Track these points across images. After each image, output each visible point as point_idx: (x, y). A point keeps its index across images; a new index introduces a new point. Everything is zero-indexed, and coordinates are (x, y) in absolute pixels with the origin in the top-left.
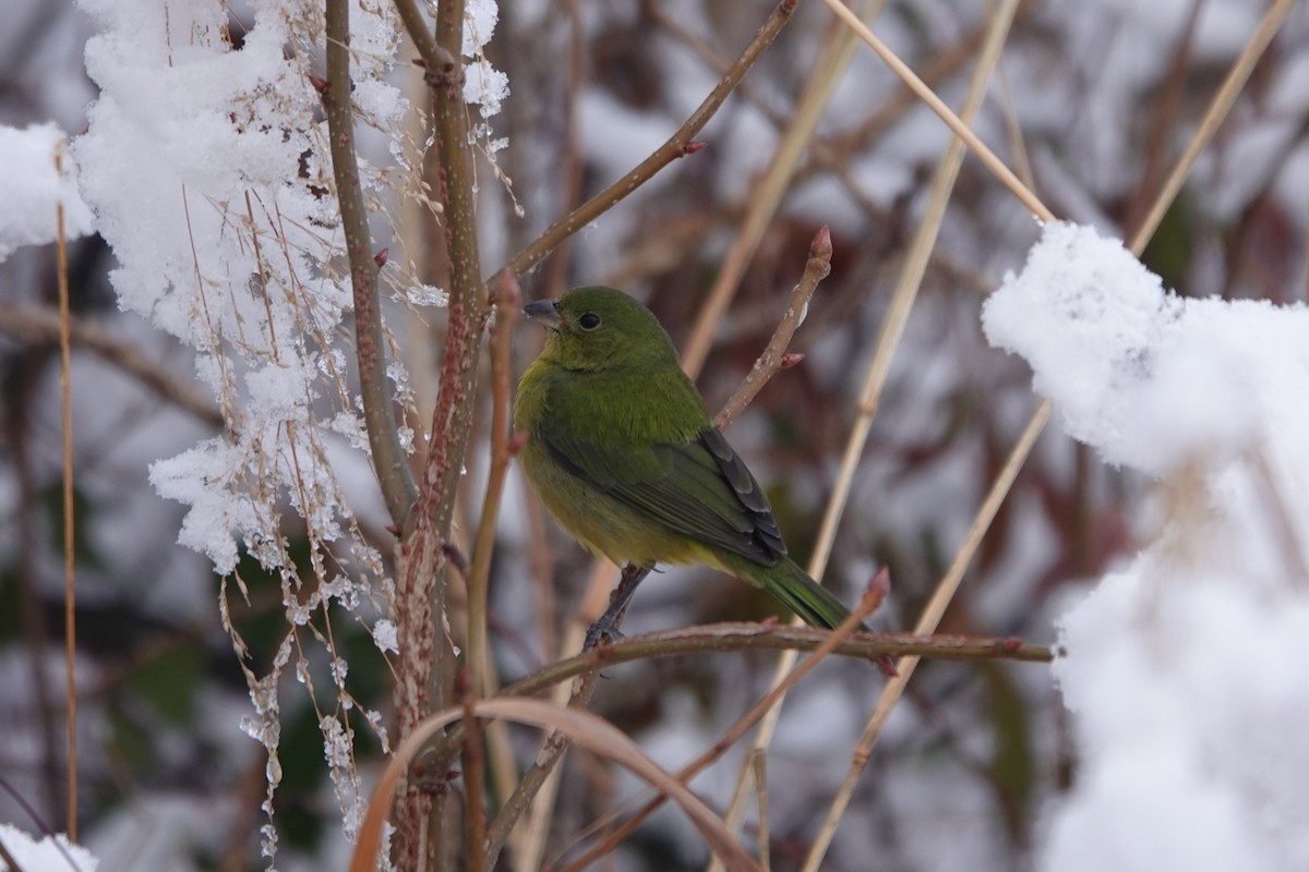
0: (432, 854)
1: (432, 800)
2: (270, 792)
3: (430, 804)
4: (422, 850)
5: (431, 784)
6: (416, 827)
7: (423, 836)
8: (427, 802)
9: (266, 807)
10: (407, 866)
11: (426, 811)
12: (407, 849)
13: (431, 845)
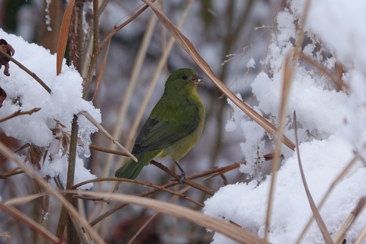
0: (79, 23)
1: (79, 8)
2: (48, 6)
3: (79, 9)
4: (76, 22)
5: (79, 3)
6: (75, 15)
7: (76, 18)
8: (78, 8)
9: (47, 10)
10: (72, 26)
11: (78, 11)
12: (72, 22)
13: (79, 20)
